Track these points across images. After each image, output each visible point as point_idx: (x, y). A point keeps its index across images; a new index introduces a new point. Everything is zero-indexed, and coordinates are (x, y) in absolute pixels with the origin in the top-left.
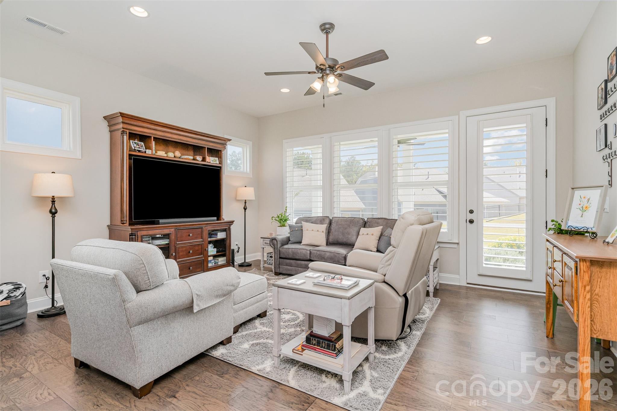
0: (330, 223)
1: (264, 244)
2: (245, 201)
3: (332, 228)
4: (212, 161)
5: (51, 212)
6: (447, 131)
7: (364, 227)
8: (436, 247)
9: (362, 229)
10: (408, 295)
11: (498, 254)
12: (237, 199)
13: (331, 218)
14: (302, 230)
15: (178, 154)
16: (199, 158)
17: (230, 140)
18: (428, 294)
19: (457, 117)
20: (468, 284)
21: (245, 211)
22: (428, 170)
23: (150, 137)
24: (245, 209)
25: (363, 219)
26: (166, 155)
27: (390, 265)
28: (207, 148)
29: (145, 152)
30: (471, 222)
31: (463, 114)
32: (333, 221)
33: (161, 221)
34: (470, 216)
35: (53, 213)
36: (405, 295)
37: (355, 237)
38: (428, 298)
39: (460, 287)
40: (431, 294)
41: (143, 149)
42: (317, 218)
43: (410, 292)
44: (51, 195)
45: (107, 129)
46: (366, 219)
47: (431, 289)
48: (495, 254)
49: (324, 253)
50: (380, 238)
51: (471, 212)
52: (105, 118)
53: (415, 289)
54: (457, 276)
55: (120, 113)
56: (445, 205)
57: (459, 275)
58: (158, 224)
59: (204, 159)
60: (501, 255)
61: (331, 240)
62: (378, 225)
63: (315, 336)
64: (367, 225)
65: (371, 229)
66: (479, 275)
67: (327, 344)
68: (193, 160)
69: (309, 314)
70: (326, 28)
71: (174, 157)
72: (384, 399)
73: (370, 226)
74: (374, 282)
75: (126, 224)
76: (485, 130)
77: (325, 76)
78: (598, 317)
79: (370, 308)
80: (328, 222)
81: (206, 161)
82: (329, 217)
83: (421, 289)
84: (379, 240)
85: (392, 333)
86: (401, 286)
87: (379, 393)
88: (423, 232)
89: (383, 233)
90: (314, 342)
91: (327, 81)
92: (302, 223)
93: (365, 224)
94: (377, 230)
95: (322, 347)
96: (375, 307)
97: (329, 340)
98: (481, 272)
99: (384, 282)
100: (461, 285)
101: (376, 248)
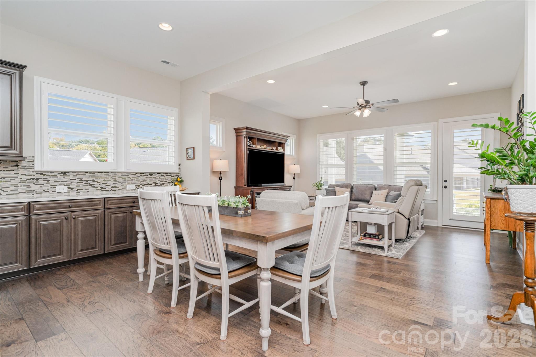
0: (352, 188)
1: (310, 200)
2: (294, 174)
3: (354, 191)
4: (280, 150)
5: (220, 179)
6: (430, 131)
7: (375, 190)
8: (423, 202)
9: (374, 192)
11: (467, 212)
12: (289, 172)
13: (353, 185)
14: (335, 192)
15: (265, 146)
16: (274, 148)
17: (289, 137)
18: (418, 229)
19: (437, 122)
20: (443, 225)
21: (294, 180)
22: (411, 147)
23: (255, 138)
24: (294, 179)
25: (374, 186)
26: (261, 148)
27: (401, 205)
28: (279, 142)
29: (253, 146)
30: (446, 187)
31: (441, 121)
32: (354, 187)
33: (262, 185)
34: (445, 184)
35: (221, 179)
36: (409, 219)
37: (369, 196)
38: (418, 230)
39: (438, 227)
40: (420, 228)
41: (252, 145)
42: (343, 185)
43: (411, 218)
44: (219, 170)
45: (235, 135)
46: (376, 186)
47: (420, 226)
48: (465, 212)
49: (352, 205)
50: (386, 197)
51: (446, 181)
52: (234, 129)
53: (413, 218)
54: (437, 221)
55: (246, 127)
56: (428, 177)
57: (437, 220)
58: (261, 186)
59: (277, 149)
60: (469, 212)
61: (353, 197)
62: (384, 189)
63: (368, 234)
64: (377, 189)
65: (380, 191)
66: (450, 220)
67: (375, 236)
68: (272, 149)
69: (368, 223)
70: (363, 84)
71: (264, 148)
72: (403, 255)
73: (379, 190)
74: (395, 212)
75: (246, 186)
76: (455, 131)
77: (363, 109)
78: (494, 221)
79: (393, 222)
80: (350, 187)
81: (277, 150)
82: (351, 184)
83: (416, 219)
84: (386, 198)
85: (403, 235)
86: (407, 214)
87: (400, 253)
88: (418, 189)
89: (389, 193)
90: (368, 236)
91: (364, 111)
92: (334, 187)
93: (376, 188)
94: (385, 192)
95: (372, 238)
96: (395, 223)
97: (375, 235)
98: (451, 218)
99: (399, 213)
100: (438, 226)
101: (385, 201)
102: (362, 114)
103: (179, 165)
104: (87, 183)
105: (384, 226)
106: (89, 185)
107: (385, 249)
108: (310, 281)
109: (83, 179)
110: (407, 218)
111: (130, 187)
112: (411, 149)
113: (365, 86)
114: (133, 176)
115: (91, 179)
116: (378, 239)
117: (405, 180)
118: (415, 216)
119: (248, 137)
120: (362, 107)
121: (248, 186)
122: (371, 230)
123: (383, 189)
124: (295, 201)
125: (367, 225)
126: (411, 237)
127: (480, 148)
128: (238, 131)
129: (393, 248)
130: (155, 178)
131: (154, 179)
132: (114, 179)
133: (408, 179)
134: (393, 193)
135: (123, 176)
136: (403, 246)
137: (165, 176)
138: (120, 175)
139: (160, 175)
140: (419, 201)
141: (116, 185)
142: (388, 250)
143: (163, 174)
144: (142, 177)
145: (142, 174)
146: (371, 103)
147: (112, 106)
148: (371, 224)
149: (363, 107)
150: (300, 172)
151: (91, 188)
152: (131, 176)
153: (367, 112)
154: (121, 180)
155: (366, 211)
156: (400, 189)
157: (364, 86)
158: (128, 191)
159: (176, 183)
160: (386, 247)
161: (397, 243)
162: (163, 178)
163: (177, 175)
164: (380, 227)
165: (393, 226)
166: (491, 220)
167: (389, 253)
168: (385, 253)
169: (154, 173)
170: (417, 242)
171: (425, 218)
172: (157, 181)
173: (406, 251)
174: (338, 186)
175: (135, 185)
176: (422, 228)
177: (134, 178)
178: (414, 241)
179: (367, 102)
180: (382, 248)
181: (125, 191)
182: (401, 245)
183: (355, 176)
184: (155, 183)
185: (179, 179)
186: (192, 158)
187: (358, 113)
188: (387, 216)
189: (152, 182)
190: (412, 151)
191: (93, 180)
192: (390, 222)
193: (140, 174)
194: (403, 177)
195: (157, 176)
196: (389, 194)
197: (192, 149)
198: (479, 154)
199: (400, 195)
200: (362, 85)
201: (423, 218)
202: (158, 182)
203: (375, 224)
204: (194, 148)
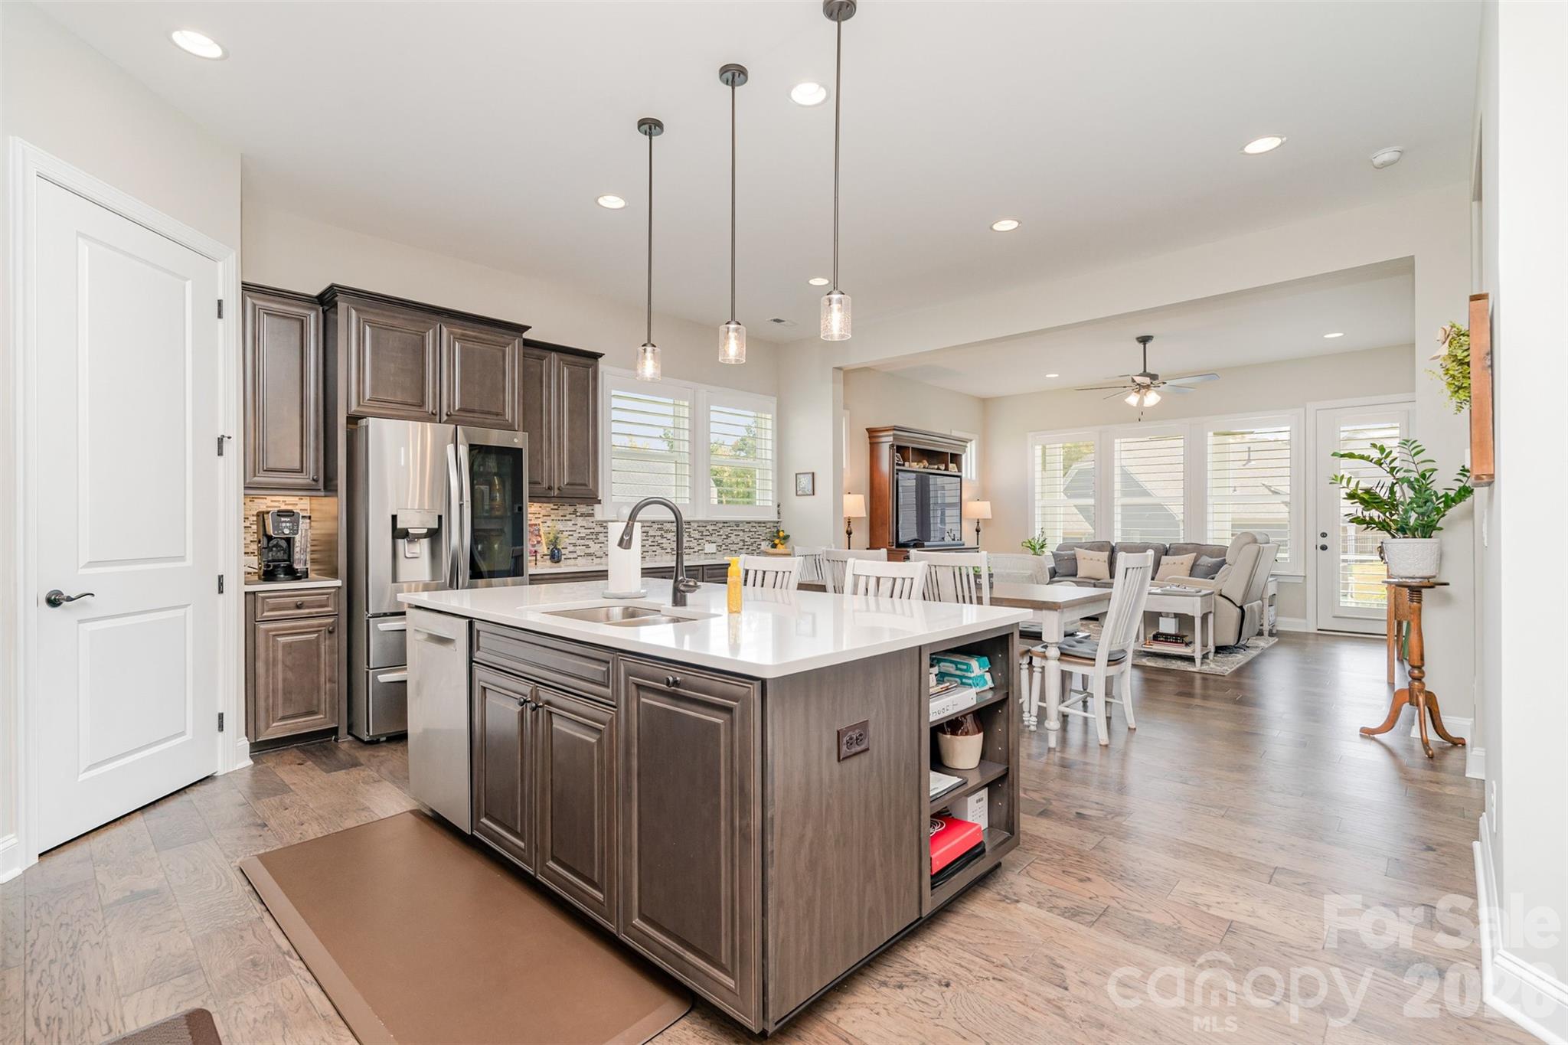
0: (1113, 551)
2: (977, 520)
3: (1117, 557)
4: (953, 469)
6: (1288, 428)
7: (1166, 555)
8: (1271, 579)
9: (1163, 557)
10: (1245, 607)
13: (1114, 545)
14: (1076, 559)
15: (926, 463)
16: (943, 467)
17: (968, 440)
18: (1261, 632)
19: (1303, 410)
20: (1319, 630)
21: (978, 534)
22: (1249, 445)
23: (908, 447)
24: (978, 531)
25: (1164, 545)
26: (917, 467)
27: (1226, 580)
28: (949, 453)
29: (904, 465)
30: (1324, 548)
31: (1312, 406)
32: (1117, 548)
34: (1322, 541)
36: (1241, 608)
38: (1262, 635)
39: (1307, 634)
40: (1266, 633)
42: (1093, 543)
43: (1246, 606)
45: (867, 442)
46: (1168, 546)
47: (1266, 627)
50: (1192, 567)
51: (1324, 535)
52: (867, 429)
53: (1251, 607)
54: (1302, 621)
56: (1283, 526)
57: (1305, 618)
58: (923, 547)
59: (947, 468)
62: (1186, 551)
63: (1162, 634)
64: (1170, 552)
65: (1176, 557)
66: (1334, 617)
67: (1176, 639)
68: (938, 469)
69: (1160, 613)
70: (1144, 340)
71: (924, 468)
72: (1230, 671)
73: (1174, 554)
74: (1213, 593)
75: (894, 547)
76: (1342, 429)
77: (1143, 391)
78: (1401, 606)
79: (1211, 612)
80: (1109, 549)
81: (948, 470)
82: (1109, 542)
83: (1256, 609)
84: (1191, 571)
85: (1230, 639)
86: (1238, 599)
87: (1226, 668)
88: (1259, 552)
89: (1197, 560)
90: (1162, 639)
91: (1145, 395)
92: (1073, 550)
93: (1167, 551)
94: (1188, 559)
95: (1170, 642)
96: (1214, 614)
97: (1176, 636)
98: (1336, 614)
99: (1221, 595)
100: (1308, 631)
101: (1190, 576)
102: (1141, 401)
103: (779, 506)
104: (654, 540)
105: (1193, 618)
106: (656, 544)
107: (1196, 660)
108: (1108, 665)
109: (649, 534)
110: (1239, 605)
111: (710, 548)
112: (1249, 448)
113: (1147, 345)
114: (713, 527)
115: (659, 533)
116: (1182, 643)
117: (1233, 535)
118: (1255, 604)
119: (897, 446)
120: (1141, 388)
121: (897, 547)
122: (1168, 626)
123: (1184, 552)
124: (1025, 572)
125: (1161, 618)
126: (1248, 647)
127: (1345, 486)
128: (873, 434)
129: (1211, 661)
130: (743, 531)
131: (741, 533)
132: (688, 534)
133: (1239, 531)
134: (1207, 561)
135: (700, 529)
136: (1230, 659)
137: (758, 528)
138: (695, 525)
139: (750, 525)
140: (1261, 574)
141: (691, 544)
142: (1202, 663)
143: (755, 525)
144: (725, 529)
145: (725, 525)
146: (1161, 379)
147: (687, 404)
148: (1167, 615)
149: (1144, 387)
150: (990, 517)
151: (659, 551)
152: (710, 528)
153: (1152, 398)
154: (697, 535)
155: (1159, 591)
156: (1221, 551)
157: (1145, 345)
158: (707, 556)
159: (777, 541)
160: (1198, 656)
161: (1219, 655)
162: (755, 532)
163: (776, 525)
164: (1185, 621)
165: (1211, 617)
166: (1395, 605)
167: (1205, 667)
168: (1198, 667)
169: (742, 522)
170: (1259, 656)
171: (1277, 615)
172: (746, 537)
173: (1238, 666)
174: (1080, 547)
175: (715, 544)
176: (1271, 634)
177: (714, 532)
178: (1253, 653)
179: (1154, 377)
180: (1190, 659)
181: (703, 556)
182: (1227, 657)
183: (1118, 526)
184: (743, 541)
185: (781, 534)
186: (808, 493)
187: (1133, 399)
188: (1199, 598)
189: (739, 538)
190: (1251, 453)
191: (662, 537)
192: (1205, 612)
193: (722, 524)
194: (1228, 526)
195: (747, 527)
196: (1198, 563)
197: (810, 476)
198: (1347, 494)
199: (1224, 562)
200: (1141, 342)
201: (1273, 613)
202: (747, 539)
203: (1176, 615)
204: (813, 474)
